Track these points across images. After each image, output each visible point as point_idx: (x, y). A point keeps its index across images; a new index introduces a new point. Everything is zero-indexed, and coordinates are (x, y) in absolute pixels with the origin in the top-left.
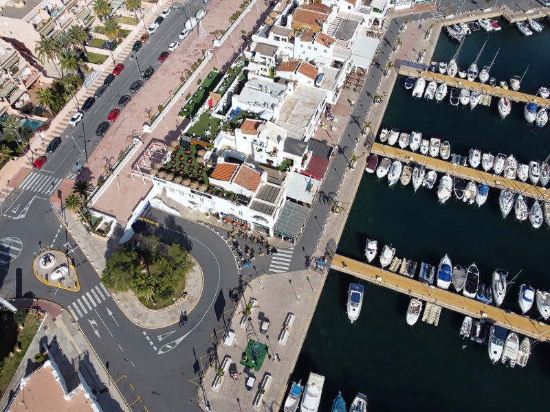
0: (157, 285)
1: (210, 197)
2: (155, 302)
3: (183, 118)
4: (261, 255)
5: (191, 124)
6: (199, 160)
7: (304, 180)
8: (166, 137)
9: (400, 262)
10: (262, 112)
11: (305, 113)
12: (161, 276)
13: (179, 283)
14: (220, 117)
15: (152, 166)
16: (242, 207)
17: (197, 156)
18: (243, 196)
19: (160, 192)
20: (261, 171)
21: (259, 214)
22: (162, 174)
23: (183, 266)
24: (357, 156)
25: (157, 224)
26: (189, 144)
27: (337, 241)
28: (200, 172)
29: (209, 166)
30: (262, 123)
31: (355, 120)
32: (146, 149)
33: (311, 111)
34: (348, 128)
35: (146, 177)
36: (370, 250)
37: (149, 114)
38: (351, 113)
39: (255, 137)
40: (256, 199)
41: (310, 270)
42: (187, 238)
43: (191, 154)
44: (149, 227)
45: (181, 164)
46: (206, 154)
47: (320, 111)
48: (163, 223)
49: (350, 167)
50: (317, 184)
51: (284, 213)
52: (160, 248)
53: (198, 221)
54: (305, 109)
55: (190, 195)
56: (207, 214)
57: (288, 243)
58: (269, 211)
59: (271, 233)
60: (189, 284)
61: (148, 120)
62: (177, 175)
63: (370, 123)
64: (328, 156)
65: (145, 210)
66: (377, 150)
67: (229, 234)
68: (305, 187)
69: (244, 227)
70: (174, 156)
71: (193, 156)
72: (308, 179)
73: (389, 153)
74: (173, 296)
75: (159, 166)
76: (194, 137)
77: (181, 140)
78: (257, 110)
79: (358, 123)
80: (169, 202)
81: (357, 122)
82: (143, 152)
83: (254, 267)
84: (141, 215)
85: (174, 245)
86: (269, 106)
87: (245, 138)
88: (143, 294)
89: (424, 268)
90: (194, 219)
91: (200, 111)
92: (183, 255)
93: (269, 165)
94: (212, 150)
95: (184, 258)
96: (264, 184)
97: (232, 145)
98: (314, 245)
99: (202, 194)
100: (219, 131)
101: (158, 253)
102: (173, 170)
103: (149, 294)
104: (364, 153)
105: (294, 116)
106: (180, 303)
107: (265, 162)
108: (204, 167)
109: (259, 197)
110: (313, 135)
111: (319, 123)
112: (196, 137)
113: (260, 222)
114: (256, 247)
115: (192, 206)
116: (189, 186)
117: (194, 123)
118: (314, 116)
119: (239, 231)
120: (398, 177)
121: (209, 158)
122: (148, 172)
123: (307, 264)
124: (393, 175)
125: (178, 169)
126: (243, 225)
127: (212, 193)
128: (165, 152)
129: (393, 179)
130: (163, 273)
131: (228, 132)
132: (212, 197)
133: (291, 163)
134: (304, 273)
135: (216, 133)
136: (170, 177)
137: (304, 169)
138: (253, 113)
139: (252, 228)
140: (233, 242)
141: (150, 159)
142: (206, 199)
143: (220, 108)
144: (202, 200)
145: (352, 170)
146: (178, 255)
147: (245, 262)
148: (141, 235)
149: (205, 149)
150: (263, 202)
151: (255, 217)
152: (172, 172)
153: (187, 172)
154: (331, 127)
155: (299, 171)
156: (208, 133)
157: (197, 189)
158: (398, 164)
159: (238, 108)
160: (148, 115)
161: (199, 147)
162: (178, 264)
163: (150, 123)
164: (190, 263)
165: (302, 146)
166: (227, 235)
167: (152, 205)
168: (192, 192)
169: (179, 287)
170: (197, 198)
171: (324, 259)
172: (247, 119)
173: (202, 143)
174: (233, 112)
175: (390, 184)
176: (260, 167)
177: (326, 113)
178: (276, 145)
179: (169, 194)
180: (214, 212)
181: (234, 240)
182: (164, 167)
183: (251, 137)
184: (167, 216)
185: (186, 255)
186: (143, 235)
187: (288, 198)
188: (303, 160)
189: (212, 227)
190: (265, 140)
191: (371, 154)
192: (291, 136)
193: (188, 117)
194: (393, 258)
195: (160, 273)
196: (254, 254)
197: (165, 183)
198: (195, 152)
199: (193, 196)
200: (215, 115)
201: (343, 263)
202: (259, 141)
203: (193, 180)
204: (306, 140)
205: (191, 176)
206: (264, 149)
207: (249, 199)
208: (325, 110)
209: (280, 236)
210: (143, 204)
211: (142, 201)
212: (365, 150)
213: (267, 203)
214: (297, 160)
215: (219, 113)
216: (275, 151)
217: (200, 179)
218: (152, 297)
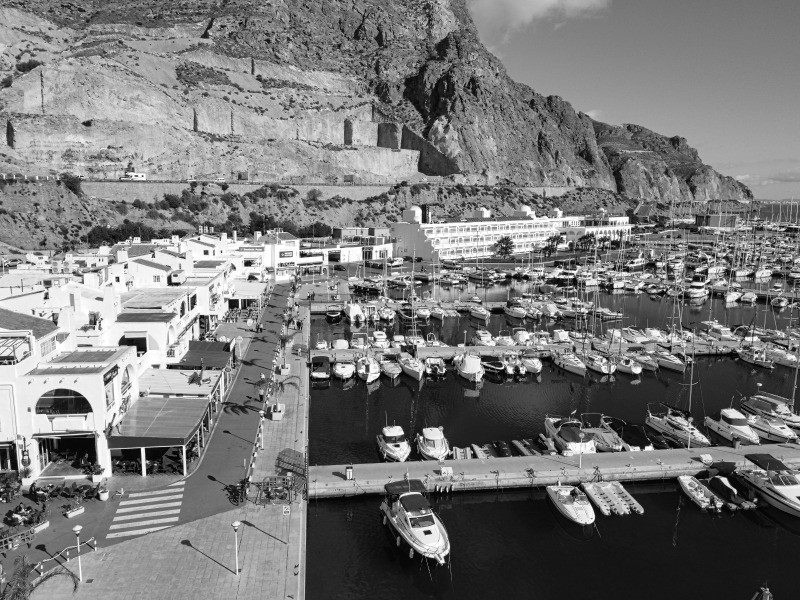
68: (186, 381)
89: (525, 446)
137: (177, 361)
165: (163, 315)
192: (132, 312)
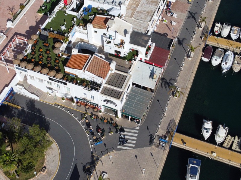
0: (20, 161)
1: (66, 84)
2: (18, 175)
3: (42, 15)
4: (110, 134)
5: (49, 20)
6: (56, 52)
7: (147, 69)
8: (27, 32)
9: (232, 140)
10: (110, 10)
11: (148, 10)
12: (24, 153)
13: (39, 159)
14: (74, 14)
15: (15, 57)
16: (94, 92)
17: (54, 47)
18: (94, 82)
19: (22, 80)
20: (110, 61)
21: (108, 98)
22: (24, 64)
23: (43, 144)
24: (194, 47)
25: (20, 107)
26: (47, 37)
27: (177, 121)
28: (57, 61)
29: (65, 57)
30: (110, 19)
31: (192, 16)
32: (9, 42)
33: (153, 8)
34: (186, 23)
35: (10, 66)
36: (206, 129)
37: (12, 11)
38: (188, 10)
39: (105, 31)
40: (106, 85)
41: (153, 147)
42: (45, 119)
43: (48, 46)
44: (12, 110)
45: (40, 55)
46: (62, 46)
47: (161, 8)
48: (25, 106)
49: (188, 56)
50: (159, 72)
51: (130, 97)
52: (23, 129)
53: (55, 104)
54: (148, 6)
55: (48, 82)
56: (63, 99)
57: (134, 123)
58: (118, 95)
59: (119, 114)
60: (47, 159)
61: (11, 17)
62: (36, 64)
63: (205, 18)
64: (169, 47)
65: (9, 95)
66: (212, 42)
67: (82, 116)
68: (149, 75)
69: (96, 110)
70: (34, 48)
71: (50, 48)
72: (152, 67)
73: (222, 44)
74: (34, 170)
75: (21, 57)
76: (51, 31)
77: (40, 34)
78: (106, 7)
79: (195, 19)
80: (29, 88)
81: (193, 17)
82: (7, 44)
83: (105, 144)
84: (6, 100)
85: (34, 125)
86: (117, 4)
87: (96, 32)
88: (7, 169)
90: (52, 102)
91: (57, 9)
92: (42, 134)
93: (117, 55)
94: (67, 42)
95: (43, 137)
96: (113, 72)
97: (85, 38)
98: (157, 125)
99: (58, 81)
100: (73, 26)
101: (20, 133)
102: (33, 60)
103: (13, 169)
104: (200, 44)
105: (138, 12)
106: (40, 176)
107: (114, 53)
108: (60, 57)
109: (108, 83)
110: (155, 29)
111: (160, 18)
112: (53, 31)
113: (110, 105)
114: (106, 127)
115: (50, 91)
116: (47, 74)
117: (51, 19)
118: (156, 12)
119: (92, 113)
120: (230, 65)
121: (64, 49)
122: (11, 62)
123: (151, 141)
124: (226, 63)
125: (37, 60)
126: (94, 108)
127: (67, 80)
128: (26, 45)
129: (225, 67)
130: (25, 150)
131: (81, 27)
132: (68, 83)
133: (136, 53)
134: (148, 150)
135: (70, 28)
136: (31, 66)
137: (148, 59)
138: (103, 10)
139: (103, 110)
140: (86, 123)
141: (13, 51)
142: (62, 85)
143: (74, 6)
144: (59, 86)
145: (190, 59)
146: (38, 135)
147: (96, 140)
148: (5, 117)
149: (61, 42)
150: (112, 87)
151: (105, 101)
152: (32, 62)
153: (46, 62)
154: (171, 22)
155: (143, 60)
156: (63, 28)
157: (55, 76)
158: (230, 54)
159: (90, 6)
160: (11, 13)
161: (55, 40)
162: (38, 142)
163: (12, 19)
164: (48, 141)
165: (146, 38)
166: (80, 117)
167: (15, 91)
168: (50, 79)
169: (38, 163)
170: (54, 85)
171: (165, 137)
172: (97, 16)
173: (58, 36)
174: (85, 9)
175: (224, 72)
176: (109, 57)
177: (166, 9)
178: (123, 38)
179: (30, 81)
180: (69, 97)
181: (87, 121)
182: (26, 58)
183: (101, 31)
184: (28, 101)
185: (45, 134)
186: (7, 117)
187: (133, 84)
188: (147, 51)
189: (67, 109)
190: (113, 34)
191: (207, 45)
192: (136, 30)
193: (46, 14)
194: (227, 136)
195: (22, 150)
196: (105, 133)
197: (26, 71)
198: (52, 44)
199: (51, 83)
200: (69, 12)
201: (182, 140)
202: (108, 34)
203: (51, 69)
204: (149, 34)
205: (49, 65)
206: (112, 41)
207: (100, 85)
208: (165, 7)
209: (127, 117)
210: (7, 90)
211: (6, 87)
212: (201, 41)
213: (115, 88)
214: (142, 51)
215: (73, 10)
216: (122, 43)
217: (57, 68)
218: (16, 171)
